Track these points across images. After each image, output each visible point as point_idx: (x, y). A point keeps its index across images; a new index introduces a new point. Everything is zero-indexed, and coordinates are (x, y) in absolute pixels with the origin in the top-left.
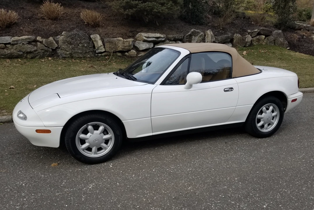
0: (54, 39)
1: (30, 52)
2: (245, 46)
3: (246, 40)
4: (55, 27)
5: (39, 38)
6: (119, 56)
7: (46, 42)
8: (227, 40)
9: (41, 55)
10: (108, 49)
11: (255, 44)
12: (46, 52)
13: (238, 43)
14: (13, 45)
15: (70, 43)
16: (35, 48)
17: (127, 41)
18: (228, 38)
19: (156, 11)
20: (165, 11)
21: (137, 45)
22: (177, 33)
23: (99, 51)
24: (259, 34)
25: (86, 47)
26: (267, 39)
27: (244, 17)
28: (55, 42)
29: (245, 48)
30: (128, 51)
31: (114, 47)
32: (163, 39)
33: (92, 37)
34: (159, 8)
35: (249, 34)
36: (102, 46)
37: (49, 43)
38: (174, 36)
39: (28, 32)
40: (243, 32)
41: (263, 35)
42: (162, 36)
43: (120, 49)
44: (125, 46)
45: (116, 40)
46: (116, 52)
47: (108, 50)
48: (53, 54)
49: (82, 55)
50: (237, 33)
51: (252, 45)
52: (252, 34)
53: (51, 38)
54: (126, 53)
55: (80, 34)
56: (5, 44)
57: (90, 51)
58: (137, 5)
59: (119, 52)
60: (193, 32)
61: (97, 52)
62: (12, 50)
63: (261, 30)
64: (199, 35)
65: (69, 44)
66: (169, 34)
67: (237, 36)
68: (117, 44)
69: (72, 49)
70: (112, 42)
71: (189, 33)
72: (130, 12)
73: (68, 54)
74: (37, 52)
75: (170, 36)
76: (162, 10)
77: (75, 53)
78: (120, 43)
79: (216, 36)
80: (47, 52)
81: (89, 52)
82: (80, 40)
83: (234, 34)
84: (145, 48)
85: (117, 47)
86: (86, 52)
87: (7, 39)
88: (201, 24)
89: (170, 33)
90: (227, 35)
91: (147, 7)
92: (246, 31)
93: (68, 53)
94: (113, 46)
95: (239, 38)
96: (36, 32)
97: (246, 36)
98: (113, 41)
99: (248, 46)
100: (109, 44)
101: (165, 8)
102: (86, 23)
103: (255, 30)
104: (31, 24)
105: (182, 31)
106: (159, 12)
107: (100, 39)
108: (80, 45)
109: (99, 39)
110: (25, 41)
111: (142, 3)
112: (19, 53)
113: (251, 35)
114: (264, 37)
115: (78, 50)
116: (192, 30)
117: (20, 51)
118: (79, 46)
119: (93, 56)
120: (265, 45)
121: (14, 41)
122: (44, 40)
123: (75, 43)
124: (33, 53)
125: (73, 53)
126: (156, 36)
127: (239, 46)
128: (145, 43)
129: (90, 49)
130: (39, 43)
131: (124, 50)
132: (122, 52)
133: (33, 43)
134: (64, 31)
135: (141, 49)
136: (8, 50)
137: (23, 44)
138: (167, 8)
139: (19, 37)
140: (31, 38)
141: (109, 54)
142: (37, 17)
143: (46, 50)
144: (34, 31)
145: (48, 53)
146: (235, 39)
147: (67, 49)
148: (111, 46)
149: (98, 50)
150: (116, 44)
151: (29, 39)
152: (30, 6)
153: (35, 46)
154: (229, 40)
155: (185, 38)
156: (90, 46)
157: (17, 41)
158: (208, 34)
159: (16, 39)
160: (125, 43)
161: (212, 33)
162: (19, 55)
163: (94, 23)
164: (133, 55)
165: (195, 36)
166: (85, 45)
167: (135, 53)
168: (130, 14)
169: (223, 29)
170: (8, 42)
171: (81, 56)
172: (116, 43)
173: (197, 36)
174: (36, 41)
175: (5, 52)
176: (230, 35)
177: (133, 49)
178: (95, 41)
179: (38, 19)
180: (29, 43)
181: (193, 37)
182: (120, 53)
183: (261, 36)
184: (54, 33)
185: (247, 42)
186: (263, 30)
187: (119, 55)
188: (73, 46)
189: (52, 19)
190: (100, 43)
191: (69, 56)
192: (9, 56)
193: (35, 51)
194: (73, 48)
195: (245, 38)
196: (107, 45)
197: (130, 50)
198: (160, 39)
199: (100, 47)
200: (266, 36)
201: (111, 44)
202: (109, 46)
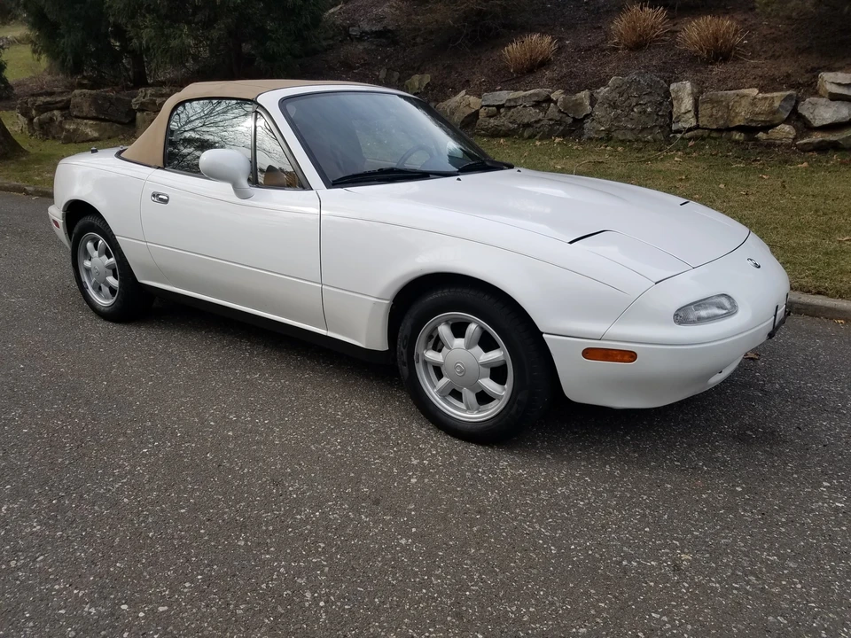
0: (592, 95)
1: (528, 125)
6: (737, 142)
7: (565, 103)
9: (544, 132)
10: (704, 121)
12: (558, 124)
15: (614, 103)
16: (542, 115)
17: (766, 98)
21: (805, 109)
23: (680, 125)
25: (649, 114)
28: (588, 103)
30: (767, 127)
31: (722, 117)
33: (673, 90)
36: (690, 111)
37: (572, 104)
43: (739, 121)
44: (757, 114)
45: (735, 94)
46: (729, 130)
47: (706, 123)
48: (574, 130)
49: (635, 134)
53: (583, 94)
54: (761, 135)
55: (642, 82)
56: (499, 107)
57: (656, 126)
59: (739, 129)
61: (674, 127)
65: (610, 106)
68: (733, 106)
69: (615, 118)
70: (717, 102)
74: (539, 125)
77: (618, 128)
78: (743, 102)
80: (561, 125)
81: (652, 128)
82: (639, 97)
84: (829, 121)
85: (733, 114)
86: (644, 129)
87: (502, 96)
93: (603, 128)
94: (720, 114)
98: (723, 99)
100: (709, 106)
107: (690, 92)
108: (635, 110)
109: (688, 95)
110: (528, 99)
112: (511, 126)
115: (627, 121)
117: (514, 122)
118: (633, 111)
119: (660, 137)
121: (509, 100)
122: (561, 98)
123: (626, 103)
124: (533, 126)
125: (613, 129)
128: (837, 104)
129: (657, 119)
130: (552, 105)
131: (754, 124)
132: (749, 130)
133: (542, 105)
134: (616, 75)
135: (817, 123)
136: (497, 118)
137: (525, 106)
139: (526, 90)
140: (540, 93)
141: (705, 135)
143: (558, 121)
145: (561, 128)
147: (603, 119)
148: (715, 112)
149: (678, 122)
150: (729, 106)
151: (537, 95)
153: (543, 110)
156: (660, 113)
157: (515, 100)
159: (512, 97)
160: (759, 104)
162: (509, 130)
164: (781, 139)
166: (649, 110)
167: (789, 133)
170: (502, 103)
171: (629, 136)
172: (731, 104)
174: (548, 100)
177: (786, 121)
178: (677, 98)
179: (603, 51)
180: (536, 104)
182: (741, 132)
187: (737, 137)
188: (619, 111)
190: (687, 103)
191: (603, 135)
193: (537, 122)
194: (617, 118)
196: (705, 110)
197: (773, 126)
199: (685, 113)
201: (714, 107)
202: (708, 112)
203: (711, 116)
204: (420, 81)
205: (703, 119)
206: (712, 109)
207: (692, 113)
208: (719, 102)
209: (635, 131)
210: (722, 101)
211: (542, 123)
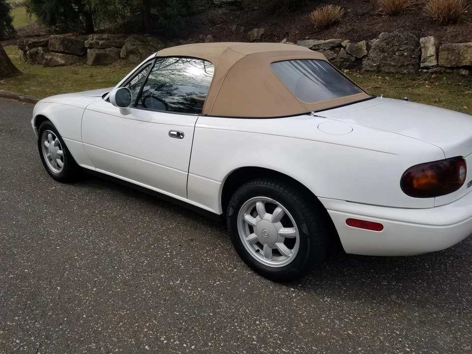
5: (345, 43)
6: (464, 76)
7: (350, 47)
9: (337, 66)
10: (442, 62)
12: (346, 61)
15: (383, 49)
16: (336, 55)
23: (426, 64)
25: (406, 57)
28: (365, 48)
31: (454, 60)
33: (422, 42)
36: (433, 55)
37: (355, 49)
43: (466, 63)
45: (464, 45)
46: (458, 68)
47: (443, 63)
48: (356, 65)
49: (396, 69)
53: (362, 43)
55: (402, 36)
57: (410, 64)
59: (465, 67)
61: (422, 65)
65: (380, 51)
68: (462, 53)
69: (383, 58)
73: (375, 66)
77: (385, 65)
78: (470, 51)
80: (348, 61)
81: (407, 65)
82: (400, 45)
85: (462, 58)
86: (402, 66)
94: (453, 58)
98: (456, 48)
100: (446, 52)
107: (433, 43)
108: (397, 54)
109: (432, 45)
110: (327, 45)
115: (391, 61)
118: (395, 54)
119: (413, 71)
121: (315, 46)
122: (348, 45)
123: (391, 49)
125: (382, 65)
129: (411, 60)
130: (342, 49)
133: (337, 49)
137: (324, 49)
140: (335, 41)
141: (442, 71)
143: (345, 59)
145: (348, 64)
147: (375, 59)
148: (450, 57)
149: (425, 62)
150: (459, 54)
151: (332, 42)
153: (336, 52)
156: (413, 56)
157: (318, 46)
159: (317, 44)
166: (406, 54)
171: (392, 70)
174: (340, 46)
178: (425, 47)
180: (333, 48)
182: (467, 69)
187: (464, 73)
188: (386, 54)
190: (431, 50)
191: (375, 68)
193: (332, 59)
194: (384, 58)
196: (443, 55)
199: (430, 57)
201: (449, 53)
202: (445, 56)
203: (447, 59)
204: (258, 32)
205: (442, 61)
206: (448, 54)
207: (435, 57)
208: (453, 50)
209: (396, 67)
210: (455, 50)
211: (335, 60)
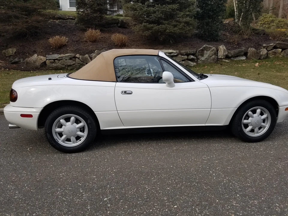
0: (89, 56)
1: (70, 66)
2: (259, 59)
3: (261, 53)
4: (92, 48)
5: (78, 55)
7: (82, 58)
8: (240, 54)
11: (271, 56)
13: (253, 56)
14: (59, 60)
16: (74, 62)
18: (242, 51)
19: (169, 31)
20: (177, 31)
22: (190, 49)
24: (275, 47)
26: (285, 52)
27: (264, 33)
28: (89, 58)
29: (259, 60)
32: (175, 54)
34: (171, 28)
35: (264, 48)
37: (84, 59)
38: (186, 51)
39: (72, 51)
40: (258, 46)
41: (280, 48)
42: (175, 51)
50: (251, 47)
51: (268, 57)
52: (267, 47)
53: (87, 55)
58: (153, 27)
60: (204, 48)
62: (58, 64)
63: (277, 44)
64: (211, 50)
66: (182, 50)
67: (251, 50)
71: (201, 49)
72: (147, 33)
74: (74, 65)
75: (183, 52)
76: (174, 31)
79: (229, 50)
83: (248, 48)
87: (56, 56)
88: (217, 41)
89: (184, 49)
90: (241, 49)
91: (160, 29)
92: (261, 45)
95: (253, 51)
96: (76, 51)
97: (261, 50)
99: (263, 59)
101: (177, 28)
102: (116, 44)
103: (271, 45)
104: (76, 45)
105: (195, 47)
106: (171, 32)
110: (67, 57)
111: (156, 25)
113: (266, 49)
114: (280, 50)
116: (204, 46)
117: (63, 65)
120: (281, 58)
121: (60, 57)
122: (81, 56)
124: (72, 66)
126: (169, 52)
127: (253, 59)
130: (77, 59)
133: (73, 59)
134: (97, 50)
136: (55, 64)
137: (66, 59)
138: (179, 29)
140: (72, 55)
142: (83, 41)
143: (81, 64)
144: (75, 50)
146: (249, 52)
151: (70, 56)
152: (81, 33)
153: (74, 61)
154: (243, 53)
155: (197, 52)
157: (62, 57)
158: (220, 49)
161: (224, 48)
162: (62, 67)
163: (121, 44)
165: (207, 51)
168: (147, 35)
169: (238, 44)
170: (56, 58)
173: (209, 50)
174: (75, 57)
175: (53, 65)
176: (243, 49)
179: (83, 42)
180: (71, 59)
181: (205, 51)
183: (277, 49)
184: (90, 51)
185: (261, 56)
186: (279, 43)
189: (92, 42)
192: (56, 68)
193: (73, 64)
195: (260, 52)
198: (172, 54)
200: (283, 49)
211: (75, 65)
